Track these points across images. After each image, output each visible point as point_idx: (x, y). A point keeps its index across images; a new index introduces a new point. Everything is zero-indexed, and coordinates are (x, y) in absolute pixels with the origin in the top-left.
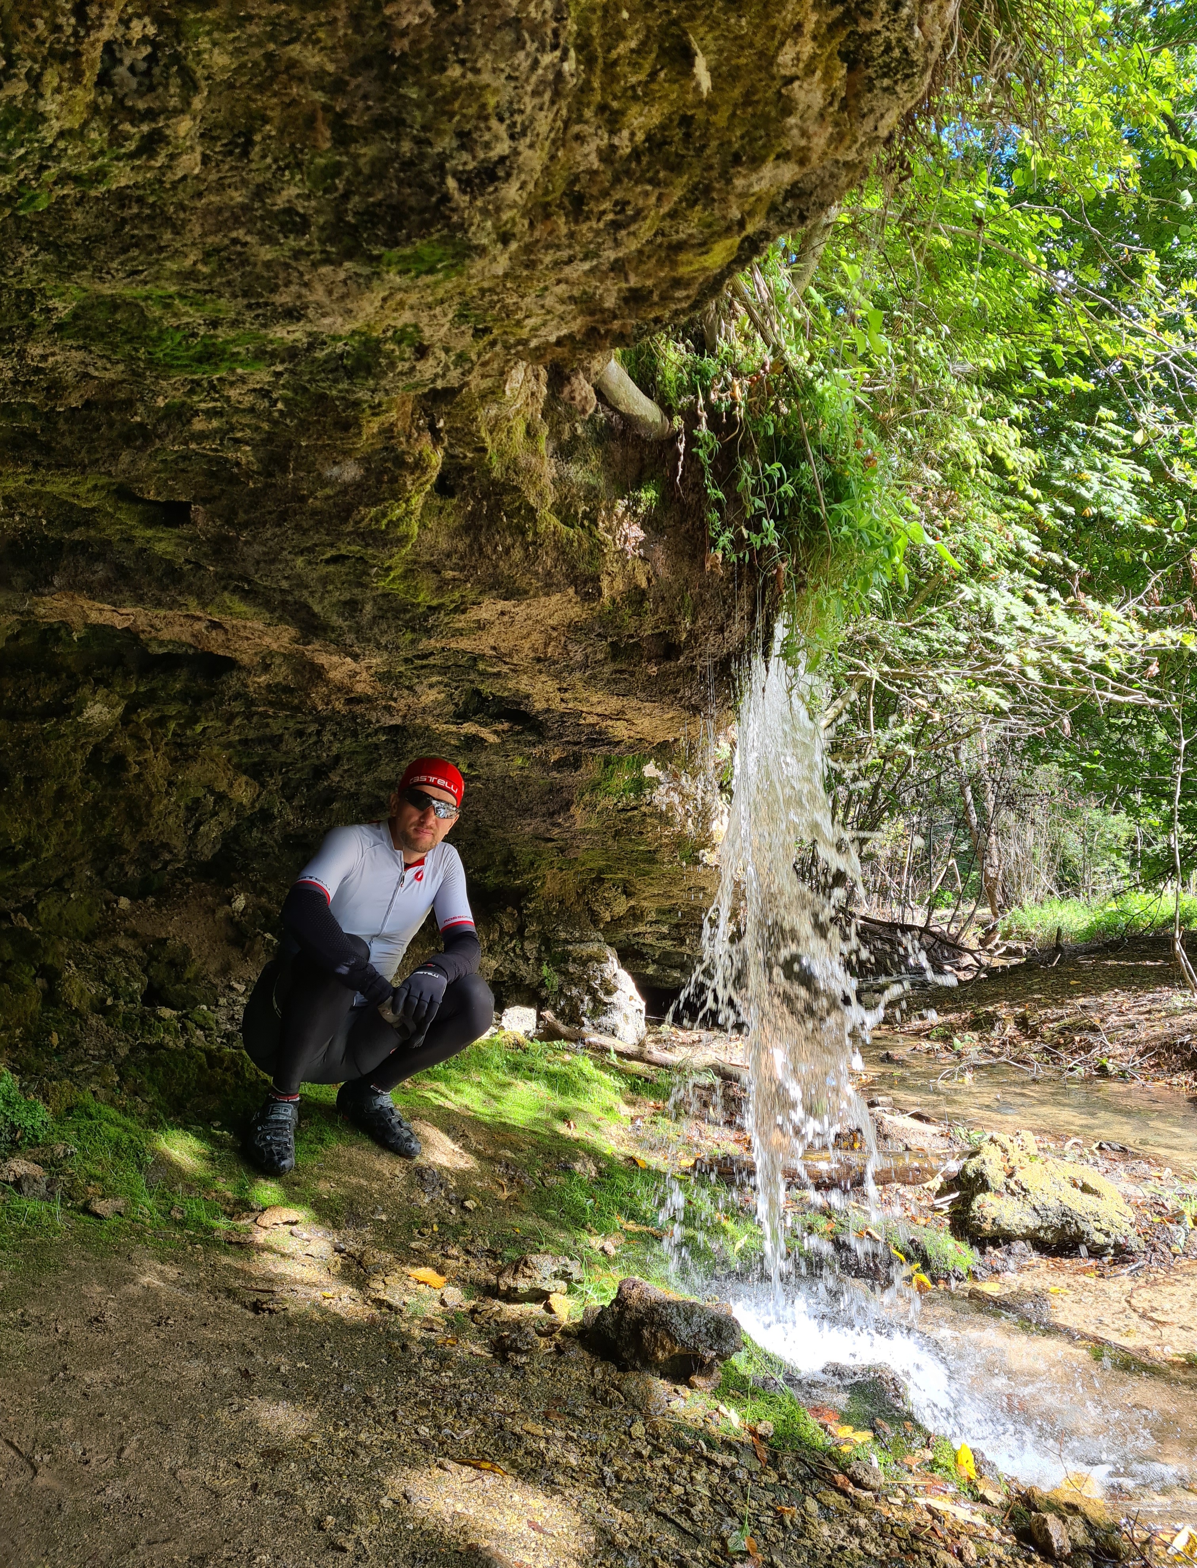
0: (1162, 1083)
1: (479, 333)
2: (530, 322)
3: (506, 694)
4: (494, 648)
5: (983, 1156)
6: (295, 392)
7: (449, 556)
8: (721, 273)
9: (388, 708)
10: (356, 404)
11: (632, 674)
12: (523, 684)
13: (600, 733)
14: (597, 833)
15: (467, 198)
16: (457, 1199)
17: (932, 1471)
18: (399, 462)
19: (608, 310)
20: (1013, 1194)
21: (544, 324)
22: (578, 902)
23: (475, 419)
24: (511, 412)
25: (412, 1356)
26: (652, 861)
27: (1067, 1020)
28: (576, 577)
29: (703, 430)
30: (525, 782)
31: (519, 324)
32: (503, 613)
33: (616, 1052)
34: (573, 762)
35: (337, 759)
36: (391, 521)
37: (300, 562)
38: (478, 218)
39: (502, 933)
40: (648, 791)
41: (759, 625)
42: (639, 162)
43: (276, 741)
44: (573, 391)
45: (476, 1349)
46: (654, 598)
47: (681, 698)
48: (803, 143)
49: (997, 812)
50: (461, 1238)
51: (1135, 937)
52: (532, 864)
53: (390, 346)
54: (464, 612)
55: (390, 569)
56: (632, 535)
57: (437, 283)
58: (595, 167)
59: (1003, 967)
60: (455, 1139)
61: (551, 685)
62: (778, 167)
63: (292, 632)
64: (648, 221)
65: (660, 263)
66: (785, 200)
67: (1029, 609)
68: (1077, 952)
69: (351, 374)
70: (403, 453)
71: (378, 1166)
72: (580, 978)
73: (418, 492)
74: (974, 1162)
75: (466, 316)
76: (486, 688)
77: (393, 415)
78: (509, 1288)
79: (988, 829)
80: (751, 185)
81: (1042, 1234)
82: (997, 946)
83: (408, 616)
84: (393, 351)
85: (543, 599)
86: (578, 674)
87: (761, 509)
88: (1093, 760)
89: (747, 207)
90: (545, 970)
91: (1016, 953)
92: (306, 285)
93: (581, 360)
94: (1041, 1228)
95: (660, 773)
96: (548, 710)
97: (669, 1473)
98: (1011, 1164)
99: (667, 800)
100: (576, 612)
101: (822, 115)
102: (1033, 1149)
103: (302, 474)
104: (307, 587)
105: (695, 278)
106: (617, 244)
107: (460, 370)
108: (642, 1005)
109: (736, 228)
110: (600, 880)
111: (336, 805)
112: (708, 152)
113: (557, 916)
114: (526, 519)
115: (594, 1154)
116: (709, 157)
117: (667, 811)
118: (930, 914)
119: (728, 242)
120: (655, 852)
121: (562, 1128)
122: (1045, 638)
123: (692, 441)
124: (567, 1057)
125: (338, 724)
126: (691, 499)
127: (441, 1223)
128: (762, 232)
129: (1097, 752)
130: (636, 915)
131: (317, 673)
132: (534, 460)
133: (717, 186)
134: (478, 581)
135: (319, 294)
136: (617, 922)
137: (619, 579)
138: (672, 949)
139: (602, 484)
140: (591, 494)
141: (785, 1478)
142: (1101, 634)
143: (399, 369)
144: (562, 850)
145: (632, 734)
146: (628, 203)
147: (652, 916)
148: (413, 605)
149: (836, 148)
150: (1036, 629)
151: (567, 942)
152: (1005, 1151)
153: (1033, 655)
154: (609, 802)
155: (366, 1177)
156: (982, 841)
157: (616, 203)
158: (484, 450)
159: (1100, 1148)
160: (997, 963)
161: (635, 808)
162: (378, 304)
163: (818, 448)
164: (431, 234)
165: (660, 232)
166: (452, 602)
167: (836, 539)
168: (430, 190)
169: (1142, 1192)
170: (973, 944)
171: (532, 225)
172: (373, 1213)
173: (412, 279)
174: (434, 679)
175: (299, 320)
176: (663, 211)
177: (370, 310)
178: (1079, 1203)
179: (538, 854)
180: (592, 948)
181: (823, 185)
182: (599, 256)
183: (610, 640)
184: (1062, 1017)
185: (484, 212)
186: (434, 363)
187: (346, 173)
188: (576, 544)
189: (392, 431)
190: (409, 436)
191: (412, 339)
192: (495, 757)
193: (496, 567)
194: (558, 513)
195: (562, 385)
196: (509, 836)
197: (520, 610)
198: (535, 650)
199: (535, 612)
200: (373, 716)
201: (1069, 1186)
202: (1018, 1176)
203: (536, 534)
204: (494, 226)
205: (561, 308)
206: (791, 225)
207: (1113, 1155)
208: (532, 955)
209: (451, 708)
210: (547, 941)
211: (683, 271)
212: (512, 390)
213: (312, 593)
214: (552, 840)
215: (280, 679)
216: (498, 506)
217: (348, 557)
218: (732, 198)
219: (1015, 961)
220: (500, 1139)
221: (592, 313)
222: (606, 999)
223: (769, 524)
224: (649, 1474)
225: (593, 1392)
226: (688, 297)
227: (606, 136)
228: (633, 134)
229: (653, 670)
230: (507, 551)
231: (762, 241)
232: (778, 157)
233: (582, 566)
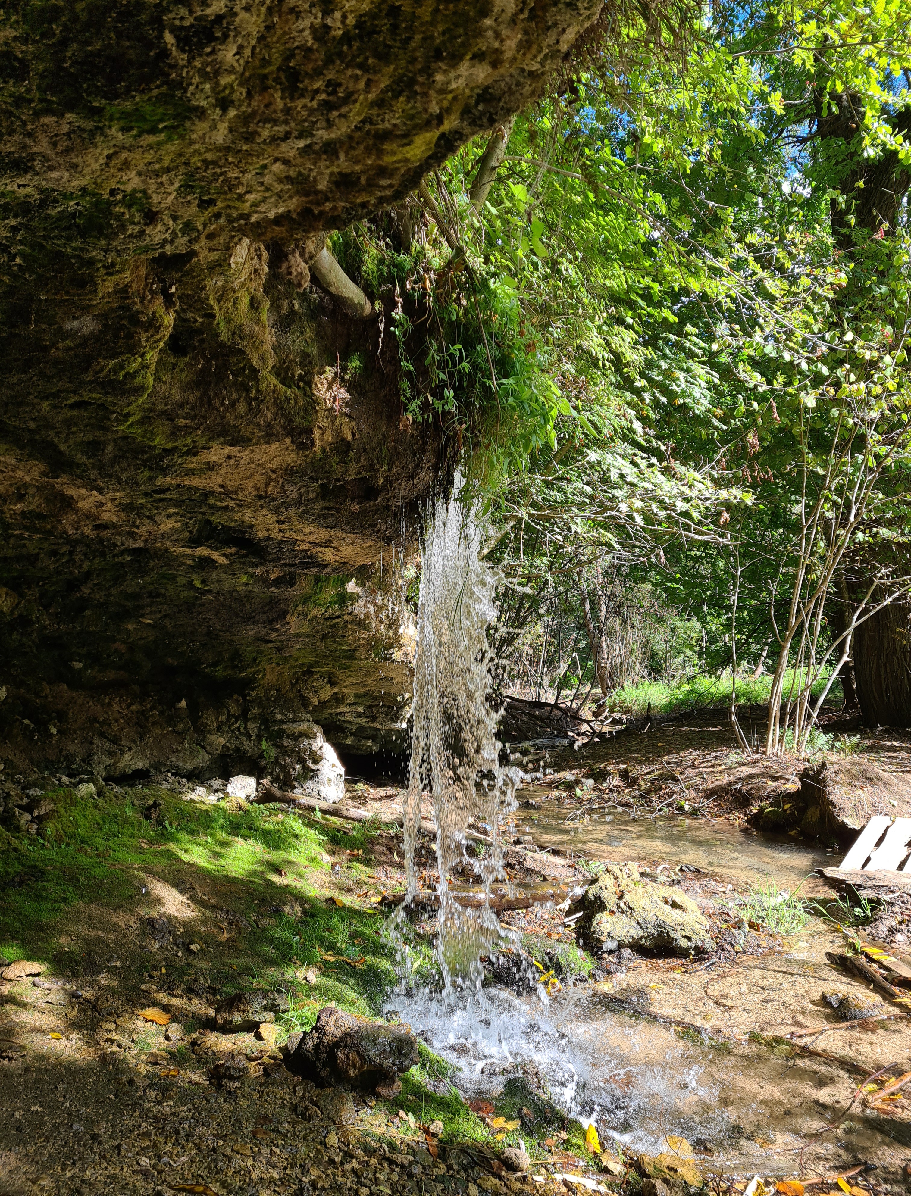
0: (722, 819)
1: (204, 205)
2: (251, 197)
3: (233, 524)
4: (222, 486)
5: (601, 883)
6: (32, 247)
7: (181, 406)
8: (421, 166)
9: (131, 534)
10: (91, 262)
11: (339, 511)
12: (248, 516)
13: (311, 557)
14: (308, 636)
15: (185, 56)
16: (183, 943)
17: (567, 1149)
18: (134, 319)
19: (321, 192)
20: (622, 912)
21: (264, 200)
22: (291, 690)
23: (204, 288)
24: (236, 284)
25: (138, 1089)
26: (352, 658)
27: (656, 773)
28: (292, 429)
29: (398, 314)
30: (249, 595)
31: (240, 197)
32: (229, 457)
33: (320, 810)
34: (289, 580)
35: (88, 575)
36: (127, 373)
37: (45, 405)
38: (196, 80)
39: (229, 716)
40: (350, 603)
41: (442, 474)
42: (350, 46)
43: (33, 559)
44: (290, 267)
45: (195, 1077)
46: (358, 449)
47: (378, 531)
48: (497, 45)
49: (607, 619)
50: (186, 978)
51: (701, 710)
52: (255, 660)
53: (119, 209)
54: (195, 455)
55: (128, 415)
56: (341, 396)
57: (159, 144)
58: (309, 44)
59: (610, 733)
60: (182, 892)
61: (271, 518)
62: (473, 66)
63: (42, 467)
64: (358, 105)
65: (368, 151)
66: (477, 103)
67: (635, 470)
68: (661, 720)
69: (83, 233)
70: (138, 312)
71: (115, 919)
72: (293, 751)
73: (153, 348)
74: (594, 889)
75: (192, 187)
76: (215, 519)
77: (127, 277)
78: (225, 1021)
79: (601, 631)
80: (449, 82)
81: (643, 942)
82: (606, 718)
83: (145, 457)
84: (123, 213)
85: (264, 447)
86: (293, 510)
87: (443, 381)
88: (676, 581)
89: (445, 104)
90: (264, 745)
91: (619, 722)
92: (30, 135)
93: (297, 240)
94: (643, 937)
95: (358, 589)
96: (268, 539)
97: (358, 1177)
98: (621, 888)
99: (364, 610)
100: (292, 458)
101: (513, 21)
102: (636, 876)
103: (43, 326)
104: (53, 428)
105: (398, 169)
106: (330, 125)
107: (186, 238)
108: (342, 770)
109: (435, 122)
110: (309, 673)
111: (88, 613)
112: (413, 44)
113: (274, 701)
114: (250, 378)
115: (300, 898)
116: (414, 50)
117: (364, 620)
118: (559, 694)
119: (428, 135)
120: (354, 650)
121: (274, 878)
122: (647, 491)
123: (391, 322)
124: (281, 817)
125: (87, 546)
126: (387, 370)
127: (168, 966)
128: (456, 132)
129: (678, 575)
130: (338, 699)
131: (68, 503)
132: (256, 328)
133: (420, 79)
134: (208, 429)
135: (42, 146)
136: (323, 705)
137: (328, 432)
138: (366, 724)
139: (315, 352)
140: (306, 360)
141: (452, 1169)
142: (685, 489)
143: (129, 232)
144: (279, 649)
145: (338, 558)
146: (340, 85)
147: (352, 699)
148: (150, 447)
149: (524, 54)
150: (642, 484)
151: (282, 722)
152: (616, 878)
153: (639, 504)
154: (318, 612)
155: (104, 930)
156: (596, 640)
157: (329, 83)
158: (213, 316)
159: (681, 870)
160: (606, 729)
161: (339, 617)
162: (102, 161)
163: (491, 335)
164: (151, 90)
165: (367, 120)
166: (185, 446)
167: (503, 408)
168: (149, 45)
169: (712, 904)
170: (589, 716)
171: (249, 95)
172: (108, 960)
173: (135, 137)
174: (171, 511)
175: (26, 172)
176: (371, 97)
177: (96, 166)
178: (671, 916)
179: (260, 652)
180: (303, 727)
181: (511, 93)
182: (313, 136)
183: (320, 482)
184: (653, 771)
185: (204, 75)
186: (163, 229)
187: (64, 19)
188: (292, 402)
189: (127, 292)
190: (143, 298)
191: (141, 205)
192: (224, 576)
193: (223, 417)
194: (278, 375)
195: (281, 262)
196: (236, 638)
197: (245, 455)
198: (257, 489)
199: (257, 457)
200: (118, 540)
201: (662, 904)
202: (627, 898)
203: (258, 391)
204: (213, 89)
205: (279, 187)
206: (481, 127)
207: (690, 875)
208: (254, 733)
209: (187, 534)
210: (266, 721)
211: (388, 160)
212: (237, 263)
213: (58, 434)
214: (271, 641)
215: (33, 507)
216: (225, 366)
217: (90, 404)
218: (432, 92)
219: (619, 727)
220: (222, 889)
221: (307, 194)
222: (314, 767)
223: (450, 393)
224: (340, 1180)
225: (294, 1108)
226: (391, 186)
227: (320, 15)
228: (344, 17)
229: (356, 508)
230: (233, 404)
231: (456, 140)
232: (473, 58)
233: (298, 420)
